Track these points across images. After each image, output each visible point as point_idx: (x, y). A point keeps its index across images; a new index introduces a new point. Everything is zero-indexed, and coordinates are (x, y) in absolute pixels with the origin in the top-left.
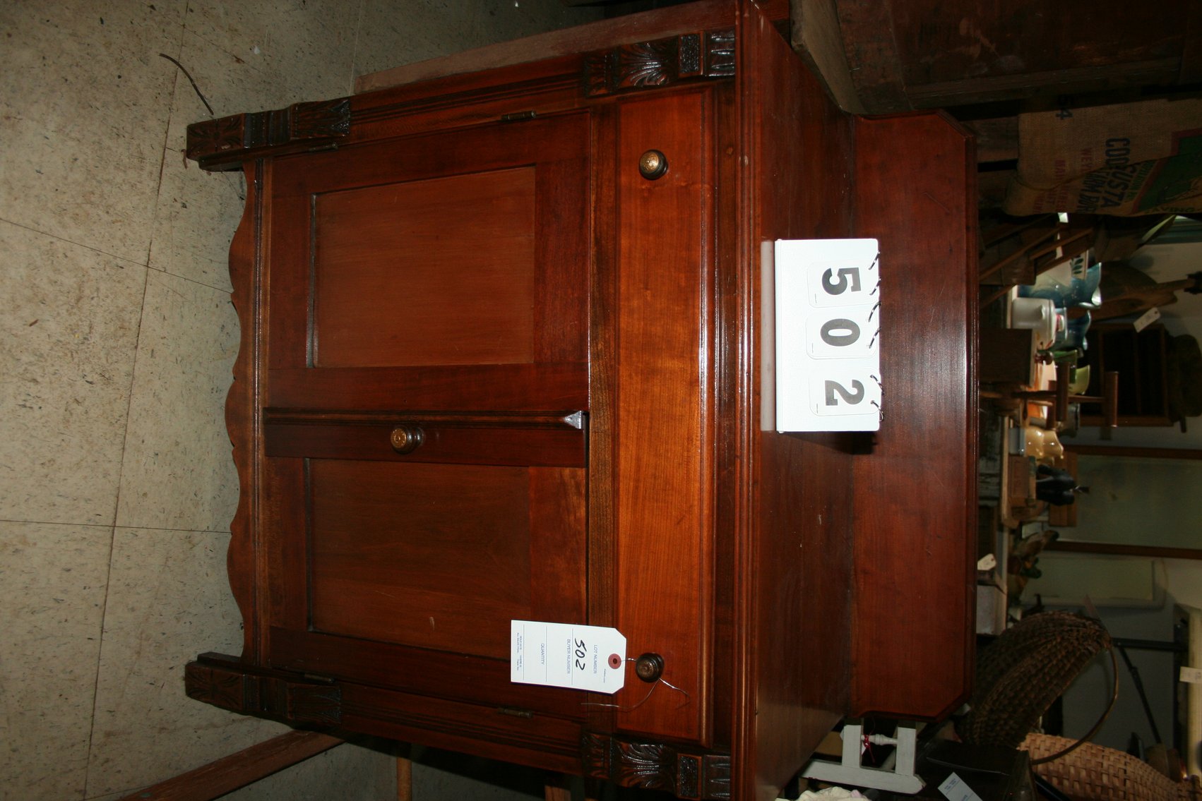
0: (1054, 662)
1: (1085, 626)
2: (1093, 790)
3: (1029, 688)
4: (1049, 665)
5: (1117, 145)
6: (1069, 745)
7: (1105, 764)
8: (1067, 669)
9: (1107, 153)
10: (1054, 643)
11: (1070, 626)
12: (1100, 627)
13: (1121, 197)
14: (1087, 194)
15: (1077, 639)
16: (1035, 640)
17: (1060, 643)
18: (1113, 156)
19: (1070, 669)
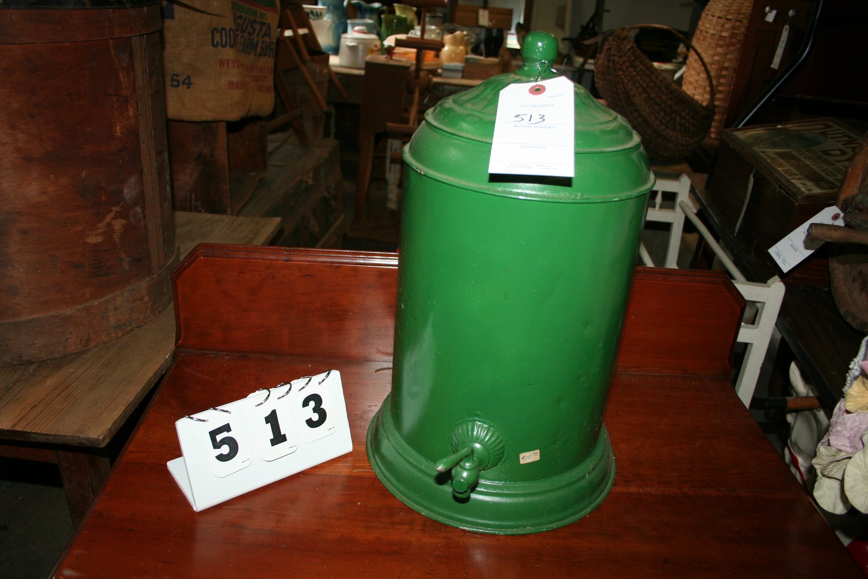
0: (639, 77)
1: (609, 49)
2: (734, 45)
3: (658, 100)
4: (641, 82)
5: (217, 38)
6: (696, 57)
7: (712, 31)
8: (644, 68)
9: (224, 46)
10: (623, 77)
11: (609, 61)
12: (610, 35)
13: (263, 24)
14: (259, 50)
15: (621, 57)
16: (620, 92)
17: (624, 71)
18: (226, 42)
19: (644, 65)
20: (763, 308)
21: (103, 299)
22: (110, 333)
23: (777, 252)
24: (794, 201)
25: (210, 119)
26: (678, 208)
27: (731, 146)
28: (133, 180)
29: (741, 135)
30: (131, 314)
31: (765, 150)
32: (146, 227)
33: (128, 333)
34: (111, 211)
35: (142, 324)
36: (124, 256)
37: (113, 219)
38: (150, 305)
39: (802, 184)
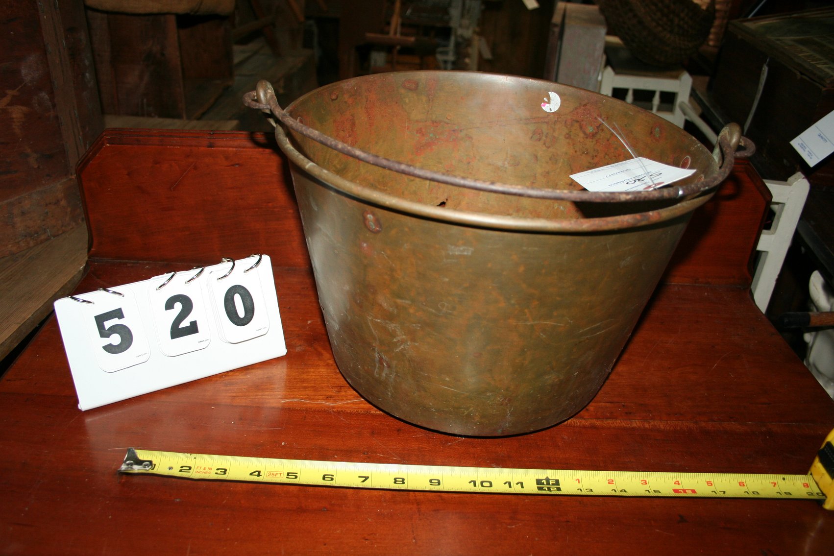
20: (782, 210)
21: (6, 202)
22: (18, 243)
23: (802, 144)
24: (821, 87)
25: (155, 10)
26: (678, 110)
27: (740, 37)
28: (32, 58)
29: (751, 25)
30: (44, 220)
31: (780, 38)
32: (57, 117)
33: (42, 242)
34: (5, 95)
35: (60, 232)
36: (29, 151)
37: (11, 104)
38: (69, 209)
39: (829, 68)
